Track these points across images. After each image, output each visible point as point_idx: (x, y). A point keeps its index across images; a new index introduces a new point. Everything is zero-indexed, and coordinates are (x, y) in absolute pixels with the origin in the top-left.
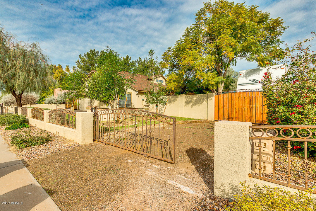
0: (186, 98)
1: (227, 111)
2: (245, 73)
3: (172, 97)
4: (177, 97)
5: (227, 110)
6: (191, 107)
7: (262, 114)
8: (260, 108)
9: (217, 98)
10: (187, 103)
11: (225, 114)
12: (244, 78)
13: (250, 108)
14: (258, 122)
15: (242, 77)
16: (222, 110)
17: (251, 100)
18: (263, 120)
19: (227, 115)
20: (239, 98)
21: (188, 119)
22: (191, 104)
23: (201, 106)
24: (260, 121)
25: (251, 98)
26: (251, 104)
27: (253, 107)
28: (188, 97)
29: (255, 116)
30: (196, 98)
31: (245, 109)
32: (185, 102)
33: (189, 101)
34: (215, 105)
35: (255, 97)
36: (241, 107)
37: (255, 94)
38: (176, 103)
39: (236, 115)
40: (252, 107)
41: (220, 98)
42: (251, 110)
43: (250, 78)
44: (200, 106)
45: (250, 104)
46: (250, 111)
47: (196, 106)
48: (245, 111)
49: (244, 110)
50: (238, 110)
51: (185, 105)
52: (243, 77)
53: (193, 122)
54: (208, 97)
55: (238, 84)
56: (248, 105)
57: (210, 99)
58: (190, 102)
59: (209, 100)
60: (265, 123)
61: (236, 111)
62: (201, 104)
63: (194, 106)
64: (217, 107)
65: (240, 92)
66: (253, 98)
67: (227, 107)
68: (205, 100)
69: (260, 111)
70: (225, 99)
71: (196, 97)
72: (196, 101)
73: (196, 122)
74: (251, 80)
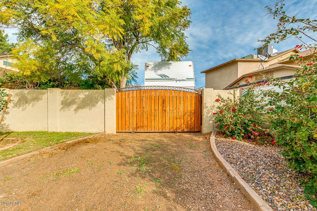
0: (63, 96)
1: (134, 117)
2: (153, 66)
3: (28, 93)
4: (44, 94)
5: (134, 115)
6: (75, 112)
7: (176, 119)
8: (174, 112)
9: (120, 97)
10: (66, 104)
11: (132, 122)
12: (153, 72)
13: (163, 111)
14: (172, 130)
15: (150, 70)
16: (127, 116)
17: (164, 100)
18: (178, 126)
19: (135, 123)
20: (150, 97)
21: (69, 135)
22: (75, 106)
23: (94, 109)
24: (174, 128)
25: (165, 98)
26: (165, 106)
27: (167, 110)
28: (66, 94)
29: (168, 121)
30: (84, 97)
31: (158, 113)
32: (60, 102)
33: (70, 102)
34: (116, 108)
35: (169, 97)
36: (153, 111)
37: (168, 93)
38: (41, 104)
39: (147, 122)
40: (165, 111)
41: (124, 96)
42: (165, 114)
43: (159, 72)
44: (92, 110)
45: (163, 107)
46: (163, 115)
47: (85, 110)
48: (158, 116)
49: (156, 114)
50: (148, 115)
51: (62, 109)
52: (152, 70)
53: (79, 143)
54: (106, 95)
55: (146, 79)
56: (160, 108)
57: (110, 98)
58: (73, 102)
59: (107, 99)
60: (179, 131)
61: (147, 116)
62: (93, 106)
63: (80, 110)
64: (120, 110)
65: (151, 89)
66: (167, 98)
67: (135, 111)
68: (100, 99)
69: (174, 115)
70: (131, 99)
71: (83, 94)
72: (84, 100)
73: (86, 142)
74: (160, 75)
